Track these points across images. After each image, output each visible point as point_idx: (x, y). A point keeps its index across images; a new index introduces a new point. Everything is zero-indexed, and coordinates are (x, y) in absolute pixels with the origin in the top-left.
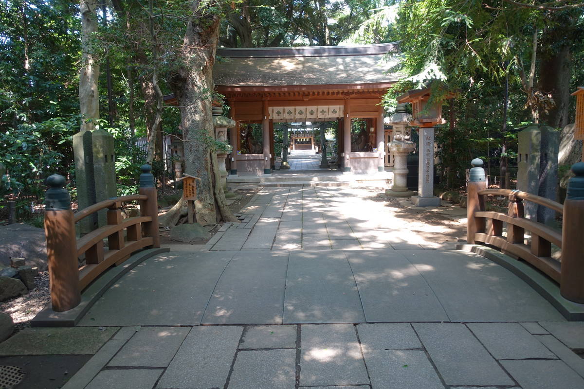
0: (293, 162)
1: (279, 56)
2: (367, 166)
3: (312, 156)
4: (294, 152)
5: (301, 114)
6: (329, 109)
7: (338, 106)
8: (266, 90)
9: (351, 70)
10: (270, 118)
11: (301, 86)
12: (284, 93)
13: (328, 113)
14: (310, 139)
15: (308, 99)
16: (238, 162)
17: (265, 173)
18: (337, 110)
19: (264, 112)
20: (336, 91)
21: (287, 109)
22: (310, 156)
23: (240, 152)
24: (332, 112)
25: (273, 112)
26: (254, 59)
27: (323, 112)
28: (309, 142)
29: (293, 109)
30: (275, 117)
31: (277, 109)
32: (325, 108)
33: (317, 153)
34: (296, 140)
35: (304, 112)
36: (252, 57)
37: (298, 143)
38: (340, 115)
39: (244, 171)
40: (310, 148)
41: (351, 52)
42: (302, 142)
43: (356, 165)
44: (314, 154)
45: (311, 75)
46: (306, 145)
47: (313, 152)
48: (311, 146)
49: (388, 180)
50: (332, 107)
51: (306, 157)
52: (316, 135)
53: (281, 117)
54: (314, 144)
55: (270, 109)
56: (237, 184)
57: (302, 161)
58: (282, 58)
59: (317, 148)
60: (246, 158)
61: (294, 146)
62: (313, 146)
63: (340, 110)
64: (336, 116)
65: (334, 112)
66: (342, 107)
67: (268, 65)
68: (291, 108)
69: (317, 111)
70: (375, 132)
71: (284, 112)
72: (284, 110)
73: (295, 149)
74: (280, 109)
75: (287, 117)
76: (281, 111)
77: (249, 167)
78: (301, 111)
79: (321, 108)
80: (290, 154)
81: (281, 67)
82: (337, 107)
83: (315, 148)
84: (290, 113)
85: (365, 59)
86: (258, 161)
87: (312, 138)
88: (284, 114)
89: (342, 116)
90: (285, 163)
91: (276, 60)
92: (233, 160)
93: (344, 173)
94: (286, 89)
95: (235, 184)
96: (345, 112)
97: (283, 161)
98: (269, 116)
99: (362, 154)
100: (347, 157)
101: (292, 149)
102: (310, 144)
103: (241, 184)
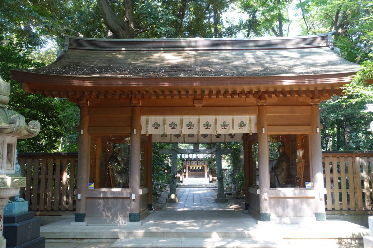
0: (184, 192)
1: (162, 49)
2: (297, 211)
3: (206, 185)
4: (186, 180)
5: (190, 128)
6: (233, 120)
7: (248, 116)
8: (134, 84)
9: (267, 63)
10: (142, 133)
11: (190, 79)
12: (163, 90)
13: (233, 126)
14: (204, 167)
15: (201, 105)
16: (89, 200)
17: (130, 221)
18: (247, 122)
19: (133, 123)
20: (246, 88)
21: (170, 119)
22: (204, 185)
23: (93, 185)
24: (239, 125)
25: (147, 124)
26: (126, 52)
27: (225, 125)
28: (203, 170)
29: (179, 120)
30: (151, 130)
31: (153, 119)
32: (228, 118)
33: (210, 182)
34: (189, 168)
35: (196, 126)
36: (123, 49)
37: (192, 170)
38: (250, 130)
39: (97, 217)
40: (203, 176)
41: (263, 46)
42: (195, 170)
43: (279, 210)
44: (208, 182)
45: (207, 69)
46: (199, 173)
47: (206, 180)
48: (204, 174)
49: (339, 239)
50: (238, 118)
51: (200, 186)
52: (210, 163)
53: (160, 131)
54: (208, 172)
55: (143, 119)
56: (79, 241)
57: (194, 191)
58: (165, 51)
59: (211, 176)
60: (102, 196)
61: (187, 174)
62: (206, 174)
63: (250, 122)
64: (246, 131)
65: (242, 125)
66: (254, 117)
67: (145, 59)
68: (176, 119)
69: (216, 123)
70: (306, 157)
71: (164, 124)
72: (165, 120)
73: (188, 177)
74: (159, 119)
75: (169, 131)
76: (160, 122)
77: (106, 210)
78: (190, 122)
79: (221, 118)
80: (182, 182)
81: (163, 60)
82: (245, 118)
83: (208, 176)
84: (173, 126)
85: (284, 53)
86: (121, 200)
87: (205, 166)
88: (164, 127)
89: (254, 131)
90: (173, 196)
91: (158, 53)
92: (79, 197)
93: (259, 222)
94: (166, 84)
95: (75, 241)
96: (259, 125)
97: (172, 193)
98: (141, 129)
99: (288, 191)
100: (265, 196)
101: (185, 176)
102: (203, 172)
103: (85, 241)
